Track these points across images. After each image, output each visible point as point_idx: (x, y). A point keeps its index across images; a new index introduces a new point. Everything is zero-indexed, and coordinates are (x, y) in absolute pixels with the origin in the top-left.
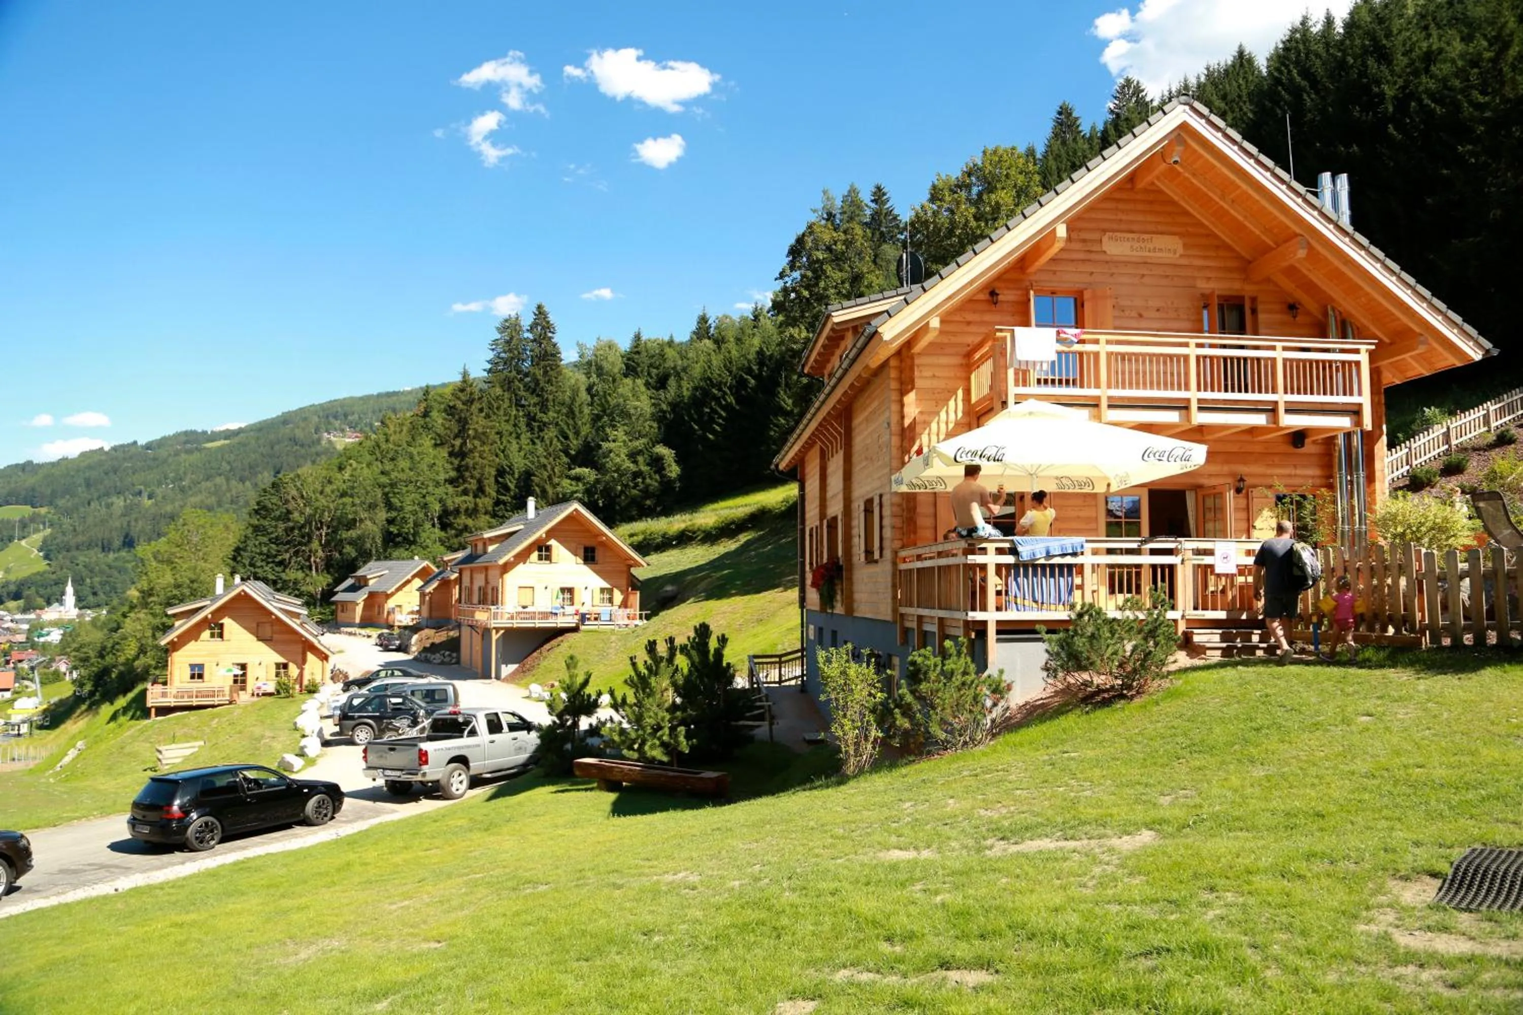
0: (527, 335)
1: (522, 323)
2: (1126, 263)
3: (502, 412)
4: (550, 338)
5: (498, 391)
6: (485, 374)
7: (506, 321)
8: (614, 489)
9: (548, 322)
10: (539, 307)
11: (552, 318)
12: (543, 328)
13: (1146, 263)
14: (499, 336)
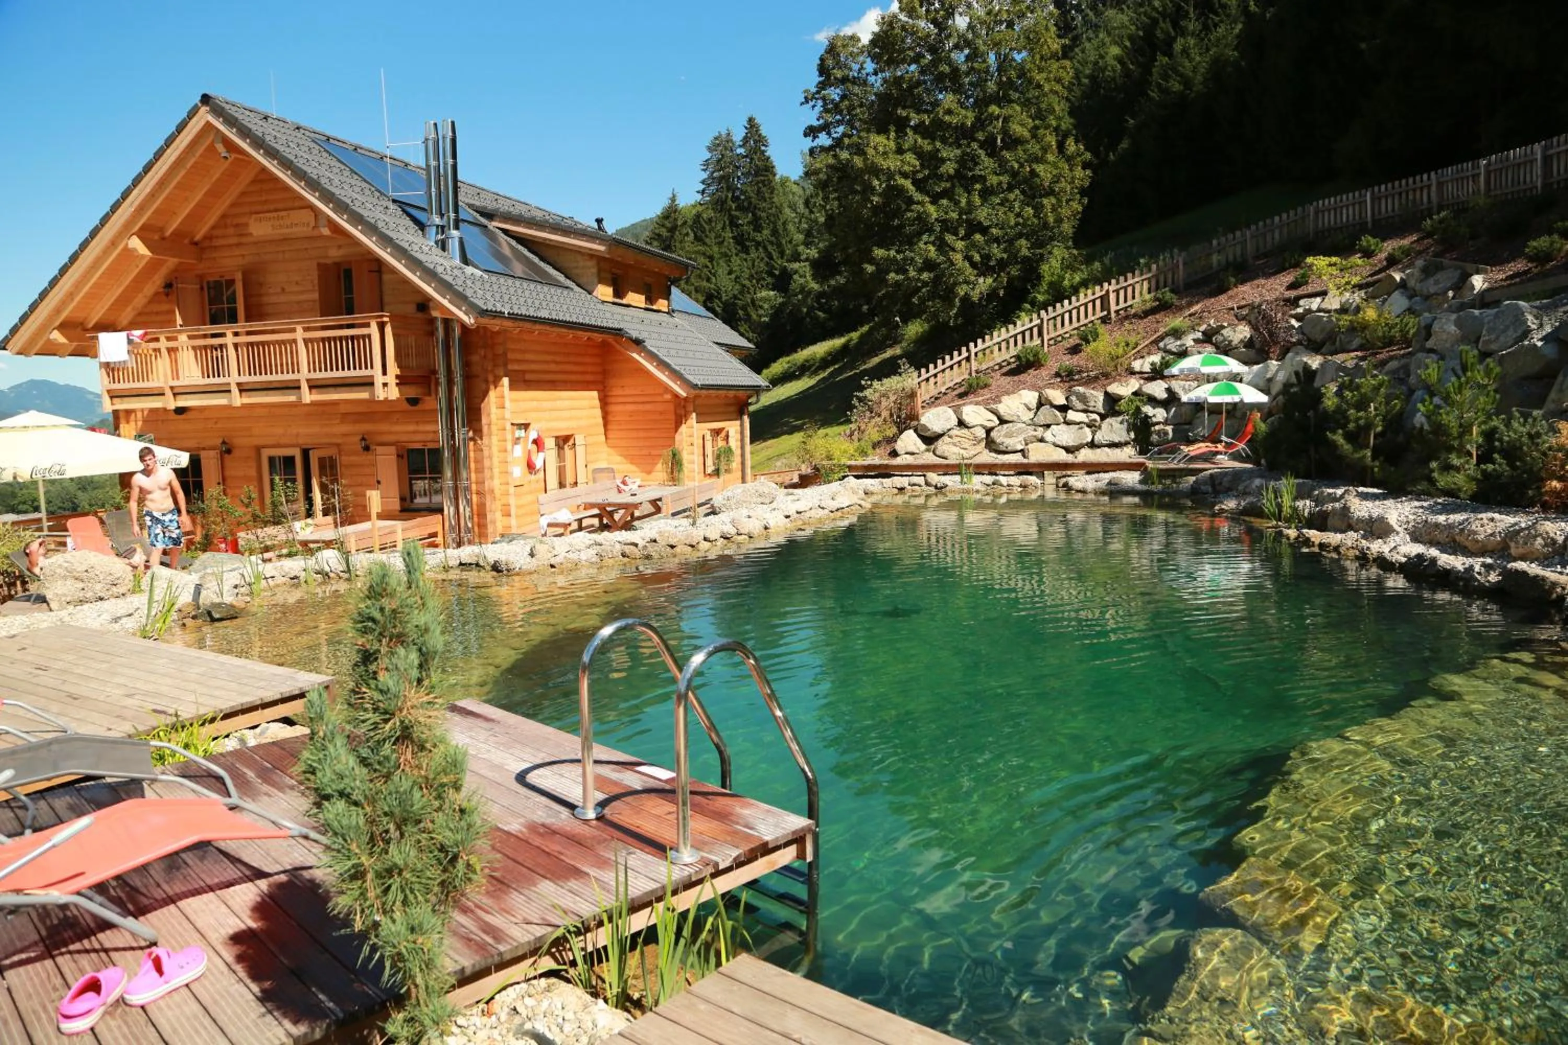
0: (741, 151)
1: (734, 139)
2: (271, 242)
3: (713, 235)
4: (763, 152)
5: (711, 213)
6: (699, 197)
7: (716, 138)
8: (801, 311)
9: (760, 135)
10: (751, 120)
11: (763, 132)
12: (755, 141)
13: (285, 239)
14: (708, 155)
